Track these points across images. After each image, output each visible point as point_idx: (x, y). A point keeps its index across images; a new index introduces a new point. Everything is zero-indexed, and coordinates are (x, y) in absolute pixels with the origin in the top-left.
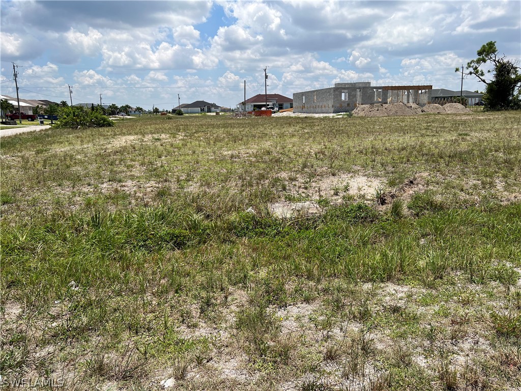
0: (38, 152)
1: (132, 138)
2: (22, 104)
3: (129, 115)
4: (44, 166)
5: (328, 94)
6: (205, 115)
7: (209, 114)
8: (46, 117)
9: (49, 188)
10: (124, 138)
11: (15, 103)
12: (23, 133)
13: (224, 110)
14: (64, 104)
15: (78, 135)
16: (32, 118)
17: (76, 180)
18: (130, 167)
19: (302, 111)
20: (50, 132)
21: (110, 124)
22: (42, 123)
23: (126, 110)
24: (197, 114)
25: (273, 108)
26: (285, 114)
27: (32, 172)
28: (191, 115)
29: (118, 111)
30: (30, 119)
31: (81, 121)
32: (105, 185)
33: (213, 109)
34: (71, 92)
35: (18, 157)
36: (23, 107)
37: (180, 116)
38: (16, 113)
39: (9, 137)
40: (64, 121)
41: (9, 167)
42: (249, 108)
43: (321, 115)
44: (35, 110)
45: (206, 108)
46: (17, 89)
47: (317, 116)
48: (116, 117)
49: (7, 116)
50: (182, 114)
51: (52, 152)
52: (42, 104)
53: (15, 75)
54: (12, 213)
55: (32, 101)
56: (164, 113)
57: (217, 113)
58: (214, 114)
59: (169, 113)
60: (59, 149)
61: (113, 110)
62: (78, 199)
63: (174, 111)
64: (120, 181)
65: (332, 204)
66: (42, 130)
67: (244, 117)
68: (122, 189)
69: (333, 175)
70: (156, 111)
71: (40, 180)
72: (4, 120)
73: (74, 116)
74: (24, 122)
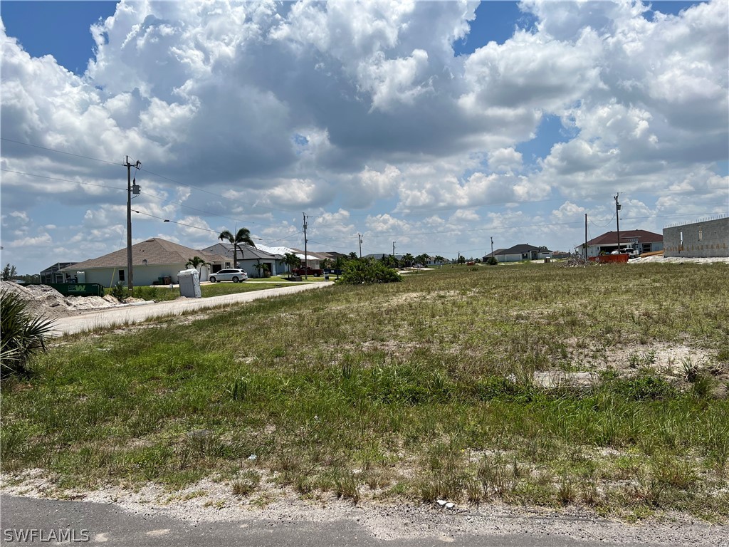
0: (315, 310)
1: (414, 295)
2: (310, 257)
3: (426, 267)
4: (317, 324)
5: (723, 227)
6: (528, 263)
7: (534, 261)
8: (333, 271)
9: (316, 344)
10: (405, 296)
11: (302, 257)
12: (306, 290)
13: (559, 256)
14: (353, 255)
15: (359, 292)
16: (318, 273)
17: (343, 337)
18: (397, 327)
19: (678, 254)
20: (332, 289)
21: (396, 279)
22: (327, 278)
23: (423, 260)
24: (517, 263)
25: (632, 251)
26: (649, 259)
27: (305, 329)
28: (508, 264)
29: (413, 261)
30: (316, 275)
31: (365, 276)
32: (367, 344)
33: (540, 254)
34: (361, 242)
35: (297, 315)
36: (310, 260)
37: (492, 266)
38: (302, 268)
39: (292, 295)
40: (348, 276)
41: (286, 325)
42: (594, 251)
43: (710, 261)
44: (322, 263)
45: (530, 254)
46: (306, 241)
47: (702, 261)
48: (410, 270)
49: (293, 271)
50: (495, 263)
51: (328, 310)
52: (330, 257)
53: (305, 227)
54: (282, 365)
55: (320, 253)
56: (471, 263)
57: (547, 261)
58: (543, 261)
59: (479, 262)
60: (335, 307)
61: (408, 261)
62: (339, 355)
63: (485, 259)
64: (382, 340)
65: (620, 377)
66: (325, 287)
67: (581, 266)
68: (382, 347)
69: (642, 344)
70: (461, 260)
71: (311, 337)
72: (290, 276)
73: (359, 270)
74: (310, 278)
